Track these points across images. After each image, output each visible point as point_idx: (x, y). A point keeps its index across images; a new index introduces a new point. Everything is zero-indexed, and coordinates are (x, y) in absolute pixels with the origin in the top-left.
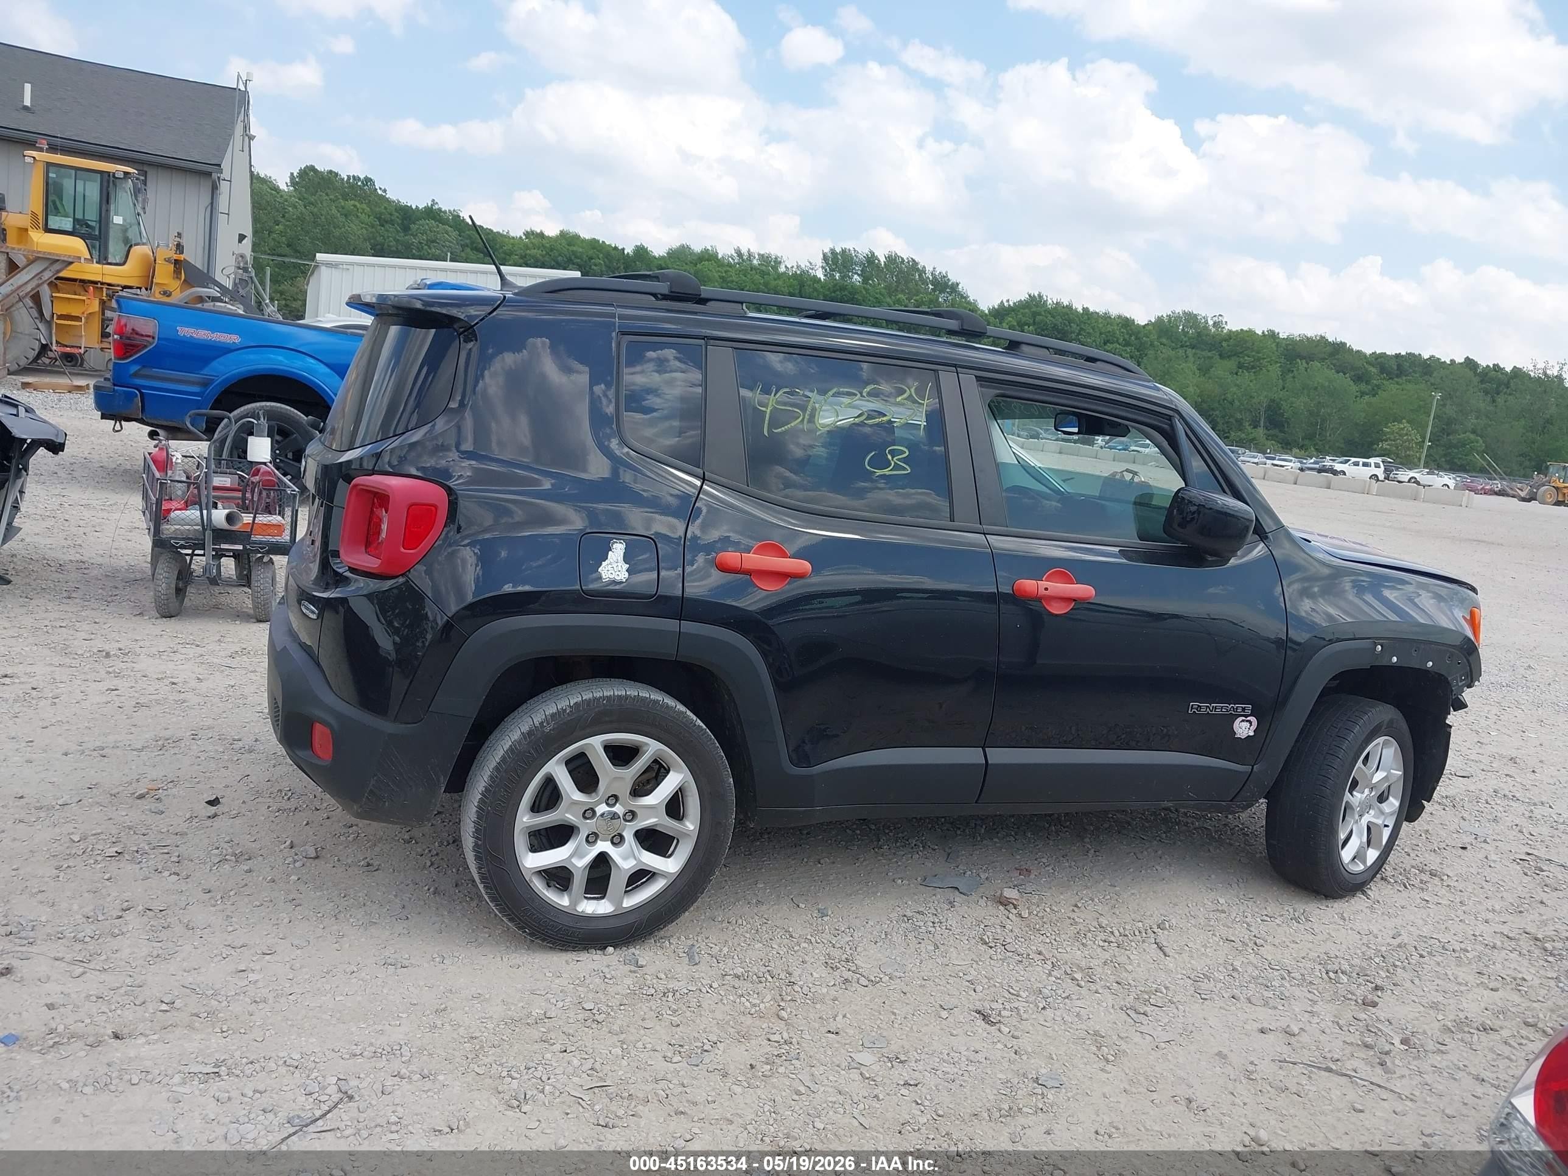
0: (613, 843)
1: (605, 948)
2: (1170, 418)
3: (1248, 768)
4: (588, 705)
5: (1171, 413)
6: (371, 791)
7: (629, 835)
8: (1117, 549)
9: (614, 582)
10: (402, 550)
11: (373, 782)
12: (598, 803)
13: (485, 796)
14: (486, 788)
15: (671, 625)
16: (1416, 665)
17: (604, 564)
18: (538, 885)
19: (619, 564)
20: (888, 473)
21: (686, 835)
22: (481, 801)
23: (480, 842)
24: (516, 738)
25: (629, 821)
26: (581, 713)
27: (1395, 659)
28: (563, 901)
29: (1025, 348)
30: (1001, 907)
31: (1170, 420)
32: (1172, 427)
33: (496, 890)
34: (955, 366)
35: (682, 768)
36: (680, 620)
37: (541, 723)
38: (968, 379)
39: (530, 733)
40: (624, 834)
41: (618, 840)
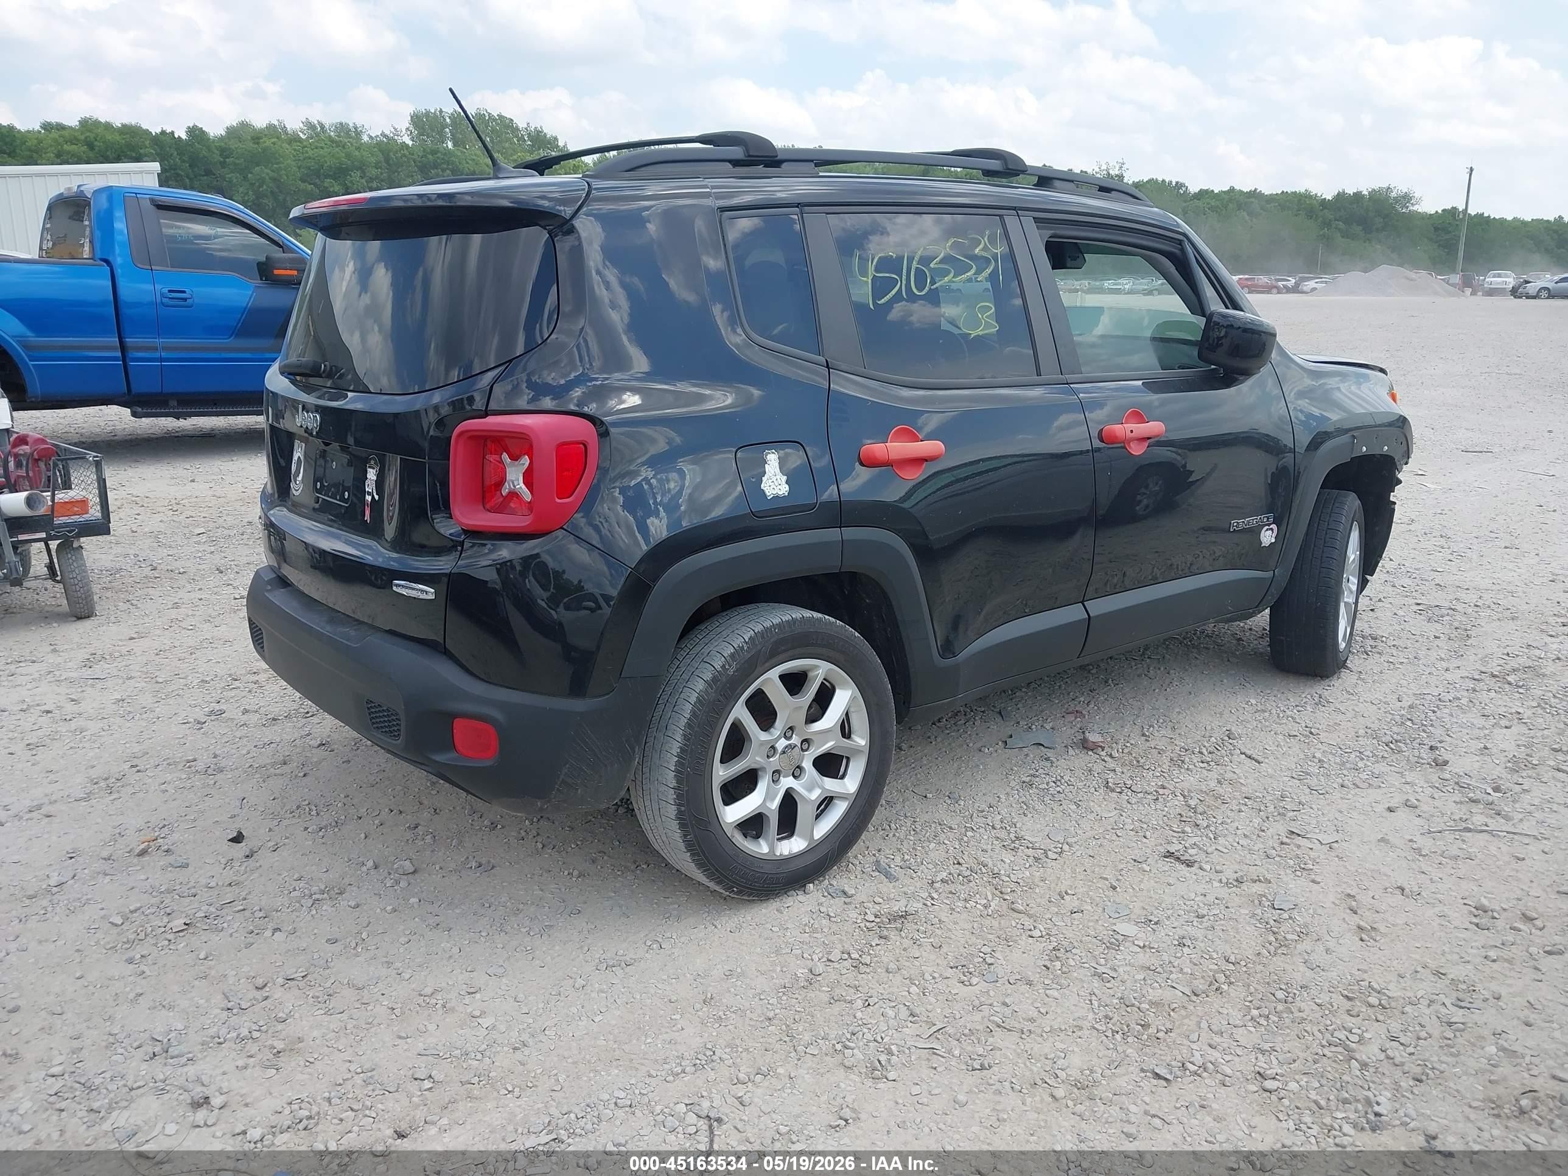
0: (794, 777)
1: (804, 886)
2: (1180, 242)
3: (1269, 574)
4: (763, 637)
5: (1181, 237)
6: (563, 781)
7: (807, 764)
8: (1140, 383)
9: (776, 498)
10: (558, 501)
11: (565, 770)
12: (779, 738)
13: (681, 757)
14: (681, 748)
15: (832, 534)
16: (1377, 452)
17: (764, 479)
18: (739, 839)
19: (778, 477)
20: (981, 333)
21: (857, 751)
22: (679, 764)
23: (683, 809)
24: (701, 688)
25: (806, 750)
26: (759, 647)
27: (1364, 449)
28: (762, 848)
29: (1057, 183)
30: (1090, 753)
31: (1180, 245)
32: (1183, 250)
33: (704, 855)
34: (1014, 209)
35: (848, 682)
36: (840, 527)
37: (723, 667)
38: (1028, 222)
39: (715, 679)
40: (804, 765)
41: (797, 772)
